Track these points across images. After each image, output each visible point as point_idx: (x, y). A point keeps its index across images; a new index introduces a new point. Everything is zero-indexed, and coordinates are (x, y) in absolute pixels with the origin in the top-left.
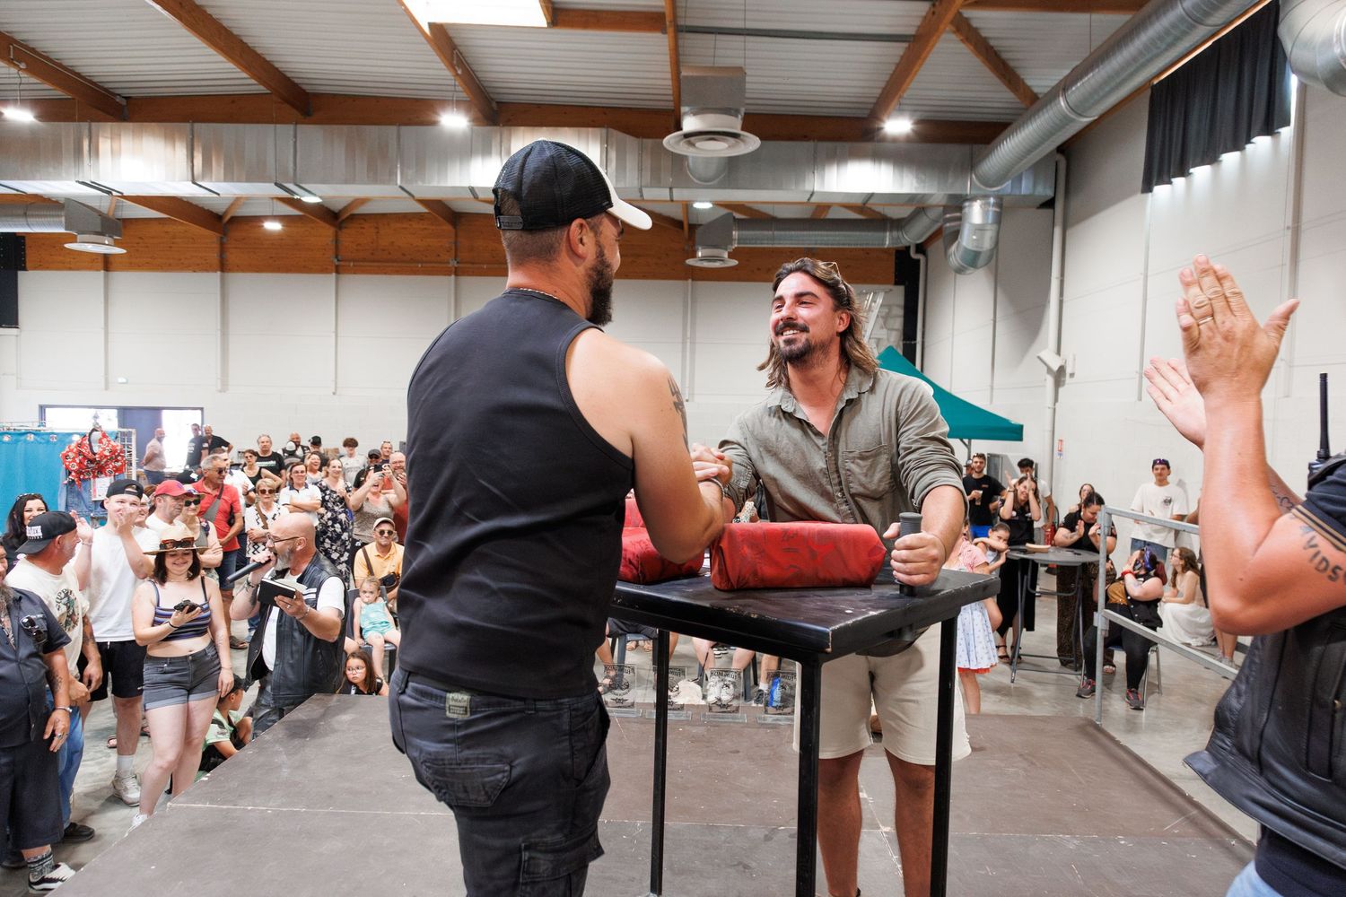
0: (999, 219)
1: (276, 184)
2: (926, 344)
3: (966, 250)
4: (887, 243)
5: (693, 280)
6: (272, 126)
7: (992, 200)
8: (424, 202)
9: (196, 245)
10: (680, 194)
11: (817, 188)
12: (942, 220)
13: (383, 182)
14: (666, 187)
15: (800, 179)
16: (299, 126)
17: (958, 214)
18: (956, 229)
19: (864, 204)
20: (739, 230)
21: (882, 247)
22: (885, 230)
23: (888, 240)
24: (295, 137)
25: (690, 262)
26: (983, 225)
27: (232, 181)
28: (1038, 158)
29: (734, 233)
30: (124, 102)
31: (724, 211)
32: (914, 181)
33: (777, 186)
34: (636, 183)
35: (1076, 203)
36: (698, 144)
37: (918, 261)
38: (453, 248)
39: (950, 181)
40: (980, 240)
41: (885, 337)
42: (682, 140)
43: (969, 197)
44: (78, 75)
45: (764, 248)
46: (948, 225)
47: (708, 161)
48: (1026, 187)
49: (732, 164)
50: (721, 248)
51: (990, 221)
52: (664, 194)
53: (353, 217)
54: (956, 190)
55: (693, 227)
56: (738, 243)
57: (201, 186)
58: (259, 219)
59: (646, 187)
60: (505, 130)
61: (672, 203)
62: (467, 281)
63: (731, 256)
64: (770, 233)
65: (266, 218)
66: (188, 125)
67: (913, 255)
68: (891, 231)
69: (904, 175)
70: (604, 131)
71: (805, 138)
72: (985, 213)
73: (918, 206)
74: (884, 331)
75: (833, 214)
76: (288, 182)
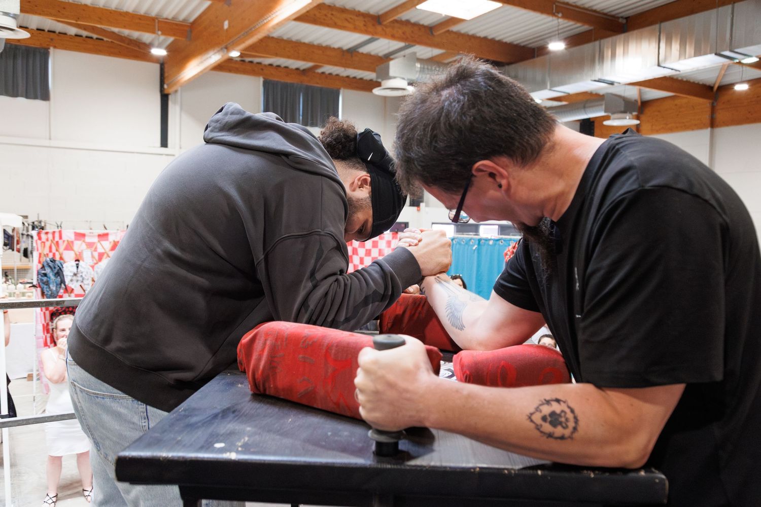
1: (716, 54)
6: (715, 10)
9: (694, 111)
16: (736, 5)
24: (732, 13)
30: (624, 21)
44: (595, 11)
57: (664, 67)
66: (657, 26)
76: (726, 50)
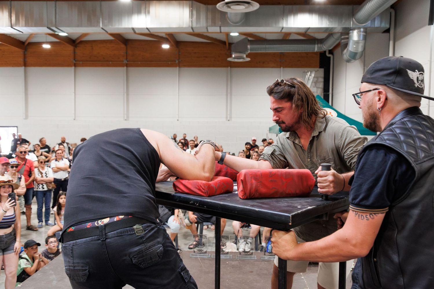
0: (365, 38)
1: (48, 28)
2: (334, 94)
3: (351, 52)
4: (316, 49)
5: (231, 67)
6: (45, 2)
7: (362, 30)
8: (112, 35)
9: (14, 55)
10: (224, 29)
11: (285, 26)
12: (340, 39)
13: (94, 26)
14: (217, 26)
15: (277, 22)
16: (58, 2)
17: (347, 36)
18: (346, 43)
19: (306, 32)
20: (251, 45)
21: (313, 51)
22: (315, 44)
23: (316, 48)
24: (56, 7)
25: (229, 59)
26: (358, 41)
27: (29, 26)
28: (382, 11)
29: (248, 46)
31: (244, 37)
32: (328, 22)
33: (267, 25)
34: (205, 25)
35: (399, 30)
36: (232, 7)
37: (330, 57)
38: (125, 55)
39: (343, 21)
40: (357, 47)
41: (316, 91)
42: (224, 5)
43: (352, 29)
45: (262, 53)
46: (343, 41)
47: (236, 14)
48: (377, 24)
49: (247, 15)
50: (243, 53)
51: (361, 38)
52: (217, 29)
53: (82, 42)
54: (346, 26)
55: (230, 44)
56: (250, 51)
57: (15, 29)
58: (41, 43)
59: (209, 26)
60: (147, 2)
61: (221, 34)
62: (131, 69)
63: (247, 56)
64: (264, 46)
65: (44, 43)
66: (9, 2)
67: (328, 55)
68: (318, 44)
69: (323, 19)
70: (191, 2)
71: (279, 4)
72: (359, 36)
73: (329, 33)
74: (315, 89)
75: (292, 37)
76: (53, 26)
